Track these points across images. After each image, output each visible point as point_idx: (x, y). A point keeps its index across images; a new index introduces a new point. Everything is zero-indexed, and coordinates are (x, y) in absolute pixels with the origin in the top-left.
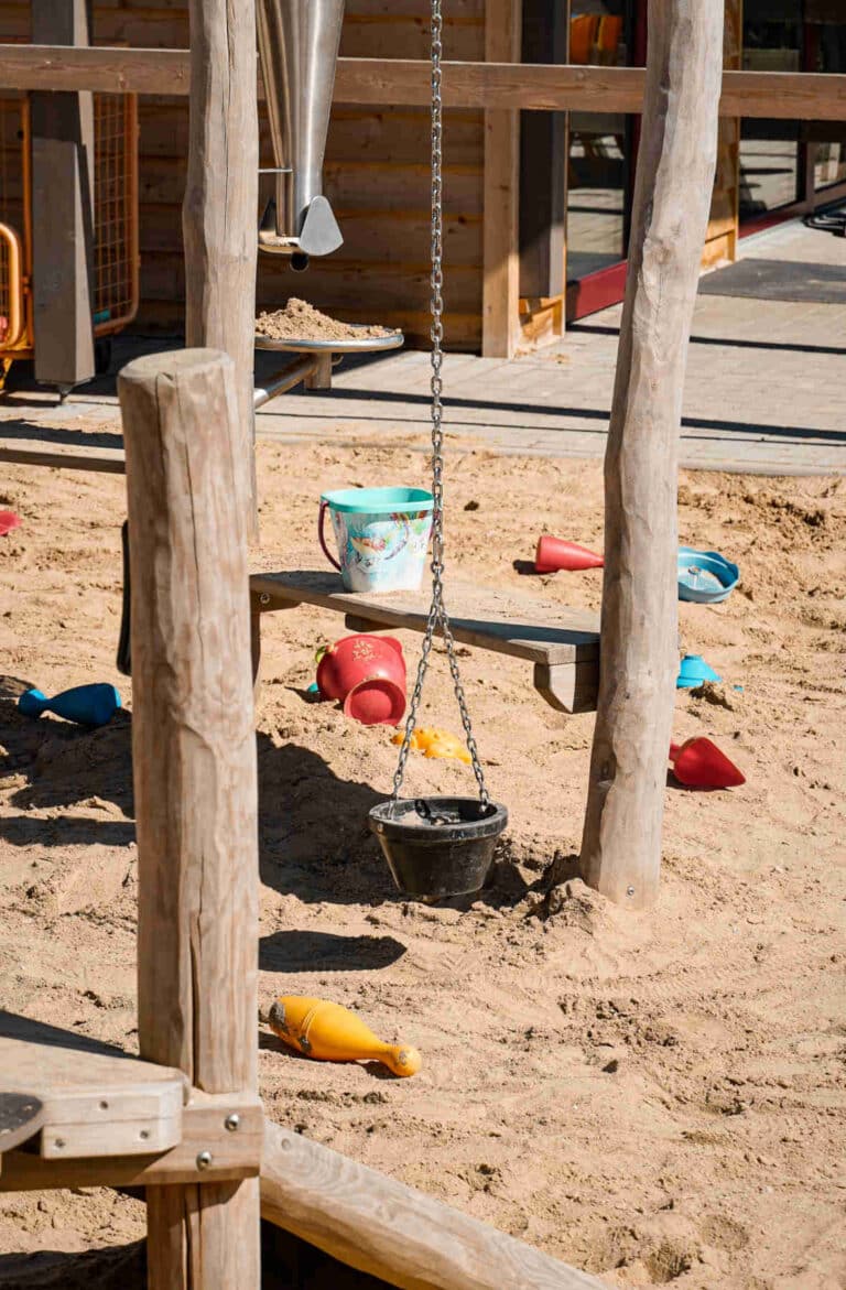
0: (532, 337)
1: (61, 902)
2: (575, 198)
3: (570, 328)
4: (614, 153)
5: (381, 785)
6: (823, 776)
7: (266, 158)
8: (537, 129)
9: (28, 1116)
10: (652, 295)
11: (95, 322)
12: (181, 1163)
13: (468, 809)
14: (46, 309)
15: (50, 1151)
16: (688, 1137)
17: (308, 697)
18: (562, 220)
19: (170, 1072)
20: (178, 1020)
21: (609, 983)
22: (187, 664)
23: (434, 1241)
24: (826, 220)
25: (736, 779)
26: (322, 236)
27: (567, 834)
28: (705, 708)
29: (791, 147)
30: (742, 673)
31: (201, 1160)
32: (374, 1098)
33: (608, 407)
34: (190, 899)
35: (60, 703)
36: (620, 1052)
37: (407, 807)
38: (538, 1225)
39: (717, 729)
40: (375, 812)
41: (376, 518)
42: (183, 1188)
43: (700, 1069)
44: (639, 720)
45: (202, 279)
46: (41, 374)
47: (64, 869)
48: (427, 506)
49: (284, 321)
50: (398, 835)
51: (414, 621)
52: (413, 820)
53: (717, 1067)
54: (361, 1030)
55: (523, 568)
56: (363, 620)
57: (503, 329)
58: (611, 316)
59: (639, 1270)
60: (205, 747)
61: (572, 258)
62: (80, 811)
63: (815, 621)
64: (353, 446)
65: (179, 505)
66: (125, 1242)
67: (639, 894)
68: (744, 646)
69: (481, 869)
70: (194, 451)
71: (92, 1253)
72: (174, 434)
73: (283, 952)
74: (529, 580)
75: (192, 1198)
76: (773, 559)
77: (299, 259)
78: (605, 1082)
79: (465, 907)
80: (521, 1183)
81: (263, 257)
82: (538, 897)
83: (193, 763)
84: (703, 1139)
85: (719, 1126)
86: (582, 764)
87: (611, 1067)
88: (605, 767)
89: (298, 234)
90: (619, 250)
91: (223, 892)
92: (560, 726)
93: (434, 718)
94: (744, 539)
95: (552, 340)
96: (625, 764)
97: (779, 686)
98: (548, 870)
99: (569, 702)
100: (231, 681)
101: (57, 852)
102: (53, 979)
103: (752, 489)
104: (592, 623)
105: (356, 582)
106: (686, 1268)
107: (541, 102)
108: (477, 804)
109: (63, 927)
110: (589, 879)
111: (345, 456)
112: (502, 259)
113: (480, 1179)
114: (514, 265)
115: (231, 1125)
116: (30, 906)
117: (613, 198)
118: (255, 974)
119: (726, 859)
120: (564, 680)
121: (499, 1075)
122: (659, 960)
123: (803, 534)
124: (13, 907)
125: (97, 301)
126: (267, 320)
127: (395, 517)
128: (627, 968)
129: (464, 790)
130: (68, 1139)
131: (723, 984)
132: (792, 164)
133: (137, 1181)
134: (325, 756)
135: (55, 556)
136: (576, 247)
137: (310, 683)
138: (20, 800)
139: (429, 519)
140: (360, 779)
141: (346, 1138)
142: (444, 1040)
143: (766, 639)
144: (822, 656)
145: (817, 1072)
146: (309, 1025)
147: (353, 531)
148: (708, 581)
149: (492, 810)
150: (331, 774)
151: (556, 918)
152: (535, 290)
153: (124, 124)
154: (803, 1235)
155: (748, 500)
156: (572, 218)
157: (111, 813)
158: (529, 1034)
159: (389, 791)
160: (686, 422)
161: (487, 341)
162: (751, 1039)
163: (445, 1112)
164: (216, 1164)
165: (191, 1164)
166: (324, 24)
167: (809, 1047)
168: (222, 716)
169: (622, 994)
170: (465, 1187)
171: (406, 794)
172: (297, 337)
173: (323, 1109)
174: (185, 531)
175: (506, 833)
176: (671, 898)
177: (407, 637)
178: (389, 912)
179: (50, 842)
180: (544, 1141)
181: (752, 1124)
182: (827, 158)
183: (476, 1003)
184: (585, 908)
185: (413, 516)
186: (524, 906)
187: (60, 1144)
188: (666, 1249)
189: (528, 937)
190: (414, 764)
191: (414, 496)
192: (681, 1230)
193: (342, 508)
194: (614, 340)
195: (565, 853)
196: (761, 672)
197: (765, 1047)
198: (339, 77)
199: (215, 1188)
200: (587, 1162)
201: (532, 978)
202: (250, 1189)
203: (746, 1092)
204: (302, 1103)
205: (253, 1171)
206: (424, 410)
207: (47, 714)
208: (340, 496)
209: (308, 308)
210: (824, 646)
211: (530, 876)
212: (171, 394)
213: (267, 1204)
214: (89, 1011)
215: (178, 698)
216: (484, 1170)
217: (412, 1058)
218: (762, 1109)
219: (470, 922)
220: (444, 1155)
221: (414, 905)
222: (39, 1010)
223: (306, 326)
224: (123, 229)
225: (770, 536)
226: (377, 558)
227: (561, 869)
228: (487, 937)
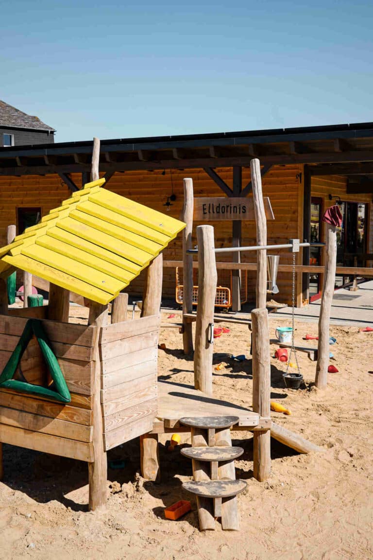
0: (304, 305)
1: (238, 387)
2: (311, 284)
3: (310, 304)
4: (315, 278)
5: (284, 371)
6: (350, 371)
7: (268, 280)
8: (305, 275)
9: (237, 420)
10: (326, 300)
11: (241, 302)
12: (259, 427)
13: (297, 375)
14: (234, 300)
15: (240, 425)
16: (333, 426)
17: (273, 357)
18: (309, 288)
19: (257, 414)
20: (259, 406)
21: (319, 402)
22: (261, 354)
23: (295, 441)
24: (347, 288)
25: (338, 371)
26: (276, 291)
27: (313, 379)
28: (332, 360)
29: (342, 277)
30: (337, 355)
31: (262, 427)
32: (285, 418)
33: (319, 315)
34: (260, 388)
35: (237, 358)
36: (321, 412)
37: (288, 375)
38: (310, 439)
39: (334, 364)
40: (283, 375)
41: (284, 332)
42: (259, 431)
43: (334, 415)
44: (324, 362)
45: (258, 296)
46: (233, 310)
47: (238, 382)
48: (292, 330)
49: (270, 303)
50: (287, 379)
51: (290, 347)
52: (289, 376)
53: (336, 415)
54: (283, 408)
55: (304, 339)
56: (282, 347)
57: (300, 304)
58: (319, 301)
59: (326, 446)
60: (263, 366)
61: (310, 293)
62: (240, 373)
63: (348, 348)
64: (278, 320)
65: (260, 330)
66: (248, 438)
67: (324, 388)
68: (337, 351)
69: (299, 384)
70: (262, 323)
71: (244, 440)
72: (259, 320)
73: (274, 396)
74: (305, 341)
75: (260, 433)
76: (341, 338)
77: (273, 294)
78: (319, 417)
79: (297, 389)
80: (308, 431)
81: (267, 294)
82: (308, 388)
83: (261, 369)
84: (335, 426)
85: (337, 424)
86: (315, 368)
87: (320, 415)
88: (318, 369)
89: (272, 290)
90: (317, 292)
91: (265, 387)
92: (311, 362)
93: (292, 361)
94: (337, 335)
95: (307, 306)
96: (321, 369)
97: (343, 357)
98: (310, 384)
99: (313, 359)
100: (267, 356)
101: (237, 379)
102: (237, 398)
103: (338, 328)
104: (316, 348)
105: (281, 341)
106: (333, 446)
107: (306, 271)
108: (298, 374)
109: (238, 391)
110: (316, 386)
111: (277, 322)
112: (300, 294)
113: (301, 431)
114: (301, 295)
115: (266, 422)
116: (233, 387)
117: (316, 285)
118: (270, 399)
119: (336, 384)
120: (312, 356)
121: (303, 415)
122: (327, 398)
123: (346, 335)
124: (231, 388)
125: (241, 299)
126: (268, 302)
127: (287, 332)
128: (322, 399)
129: (297, 372)
130: (243, 423)
131: (337, 402)
132: (342, 280)
133: (252, 430)
134: (276, 366)
135: (235, 336)
136: (311, 292)
137: (273, 355)
138: (231, 372)
139: (292, 332)
140: (281, 370)
141: (281, 424)
142: (295, 410)
143: (340, 350)
144: (349, 353)
145: (352, 417)
146: (275, 407)
147: (281, 333)
148: (332, 341)
149: (301, 375)
150: (277, 369)
151: (311, 392)
152: (305, 298)
153: (245, 273)
154: (351, 442)
155: (337, 329)
156: (310, 288)
157: (245, 374)
158: (307, 409)
159: (285, 372)
160: (331, 318)
161: (297, 306)
162: (341, 411)
163: (294, 420)
164: (264, 428)
165: (260, 428)
166: (277, 261)
167: (351, 412)
168: (266, 361)
169: (321, 403)
170: (299, 432)
171: (288, 372)
172: (272, 305)
173: (277, 419)
174: (261, 334)
175: (303, 379)
176: (328, 389)
177: (289, 350)
178: (286, 390)
179: (236, 378)
180: (310, 425)
181: (342, 424)
182: (347, 279)
183: (299, 404)
184: (315, 390)
185: (289, 331)
186: (306, 389)
187: (241, 424)
188: (330, 443)
189: (307, 394)
190: (289, 368)
191: (290, 329)
192: (332, 440)
193: (279, 330)
194: (320, 306)
195: (312, 382)
196: (340, 356)
197: (344, 412)
198: (278, 268)
199: (264, 431)
200: (317, 429)
201: (308, 400)
202: (269, 432)
203: (341, 419)
204: (274, 418)
205: (269, 429)
206: (291, 316)
207: (235, 359)
208: (279, 328)
209: (274, 301)
210: (349, 351)
211: (307, 385)
212: (259, 315)
213: (271, 434)
214: (242, 403)
215: (259, 359)
216: (302, 430)
217: (290, 412)
218: (344, 422)
219: (298, 392)
220: (295, 427)
221: (290, 389)
222: (235, 403)
223: (273, 303)
224: (245, 289)
225: (341, 335)
226: (284, 337)
227: (311, 384)
228: (301, 394)
